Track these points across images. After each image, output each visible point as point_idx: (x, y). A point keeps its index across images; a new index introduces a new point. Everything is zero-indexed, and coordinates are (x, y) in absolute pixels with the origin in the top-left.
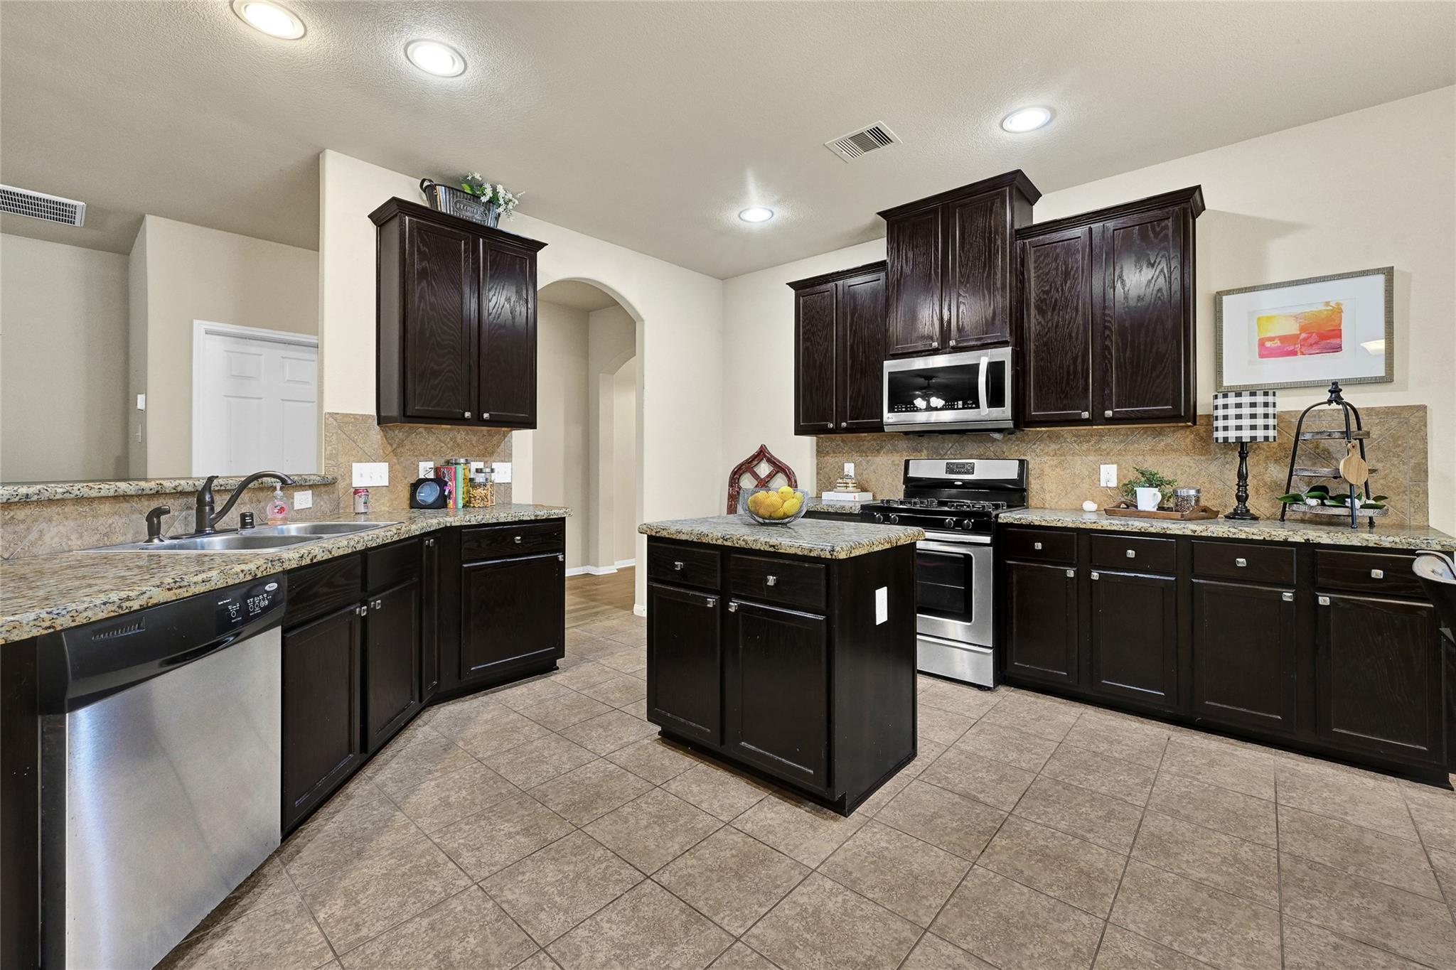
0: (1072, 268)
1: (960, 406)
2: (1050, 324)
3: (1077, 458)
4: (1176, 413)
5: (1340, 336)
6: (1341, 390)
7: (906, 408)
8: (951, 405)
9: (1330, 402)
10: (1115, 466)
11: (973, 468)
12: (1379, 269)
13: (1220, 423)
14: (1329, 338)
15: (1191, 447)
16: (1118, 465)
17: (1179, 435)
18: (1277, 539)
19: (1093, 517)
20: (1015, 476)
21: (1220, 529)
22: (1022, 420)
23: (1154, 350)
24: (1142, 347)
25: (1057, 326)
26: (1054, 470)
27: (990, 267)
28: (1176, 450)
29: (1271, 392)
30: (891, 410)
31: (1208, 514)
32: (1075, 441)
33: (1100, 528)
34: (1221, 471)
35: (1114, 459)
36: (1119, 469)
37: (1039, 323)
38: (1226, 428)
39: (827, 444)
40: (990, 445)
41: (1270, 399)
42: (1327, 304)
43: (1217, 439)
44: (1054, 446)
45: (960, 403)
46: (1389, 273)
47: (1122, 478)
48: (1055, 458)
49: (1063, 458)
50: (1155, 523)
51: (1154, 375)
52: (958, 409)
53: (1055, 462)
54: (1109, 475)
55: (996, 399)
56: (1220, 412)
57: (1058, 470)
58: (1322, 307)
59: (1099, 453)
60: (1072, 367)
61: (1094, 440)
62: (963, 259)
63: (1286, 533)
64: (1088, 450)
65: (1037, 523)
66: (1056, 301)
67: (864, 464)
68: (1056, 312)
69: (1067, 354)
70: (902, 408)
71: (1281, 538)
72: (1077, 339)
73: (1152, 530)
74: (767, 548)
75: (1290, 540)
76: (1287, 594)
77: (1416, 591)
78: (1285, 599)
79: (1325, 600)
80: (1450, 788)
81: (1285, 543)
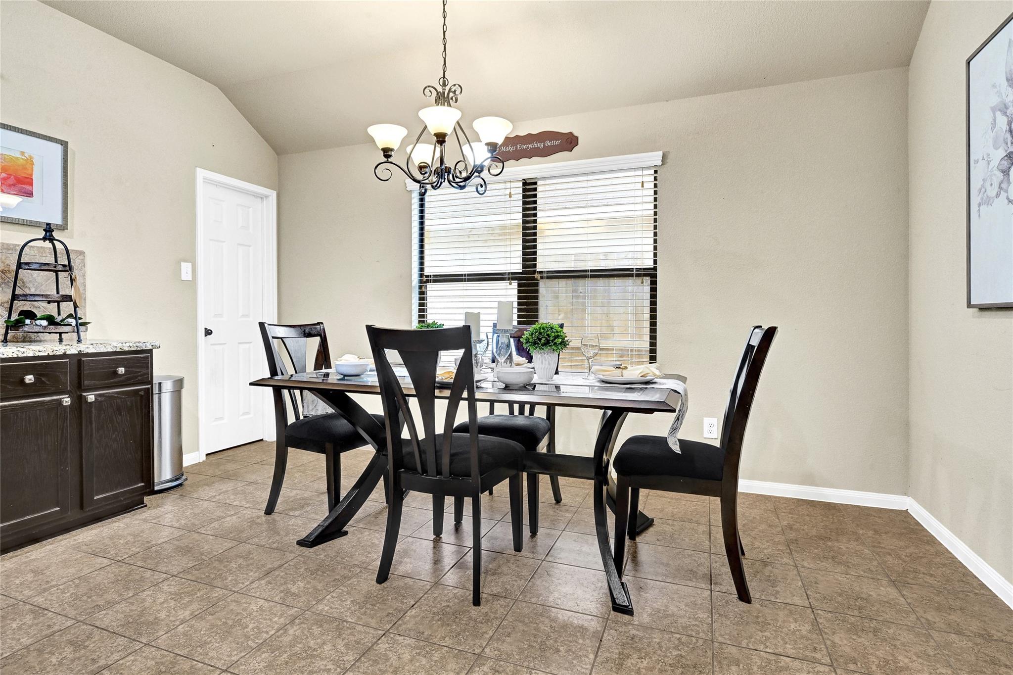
5: (31, 184)
6: (53, 231)
9: (44, 239)
14: (24, 184)
18: (58, 354)
42: (23, 153)
58: (18, 155)
63: (65, 348)
71: (60, 353)
75: (68, 353)
76: (67, 401)
77: (140, 378)
78: (65, 404)
79: (91, 398)
80: (146, 506)
81: (65, 355)
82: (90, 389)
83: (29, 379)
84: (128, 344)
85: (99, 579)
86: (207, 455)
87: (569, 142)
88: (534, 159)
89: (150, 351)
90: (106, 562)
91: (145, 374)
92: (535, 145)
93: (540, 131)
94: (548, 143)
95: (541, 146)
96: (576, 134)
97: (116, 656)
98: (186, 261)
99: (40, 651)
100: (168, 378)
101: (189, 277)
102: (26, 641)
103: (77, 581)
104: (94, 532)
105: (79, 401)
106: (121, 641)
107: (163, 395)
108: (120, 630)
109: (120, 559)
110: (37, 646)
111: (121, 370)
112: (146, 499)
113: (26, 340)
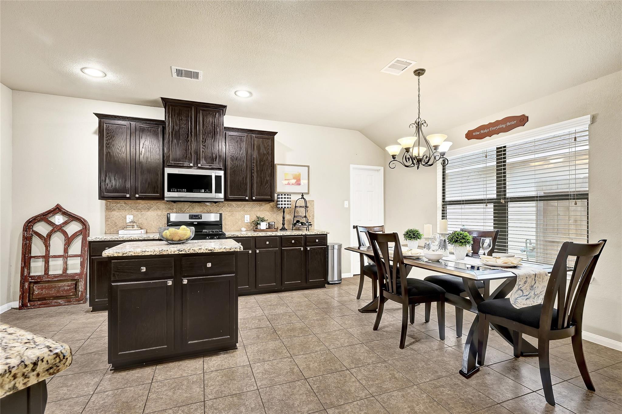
0: (242, 147)
1: (203, 192)
2: (235, 165)
3: (237, 213)
4: (272, 199)
5: (300, 181)
6: (303, 195)
7: (177, 190)
8: (199, 191)
9: (301, 198)
10: (249, 215)
11: (201, 217)
12: (307, 166)
13: (280, 203)
15: (269, 210)
16: (250, 215)
17: (266, 205)
18: (300, 234)
19: (245, 233)
20: (218, 220)
21: (280, 233)
22: (226, 199)
23: (266, 179)
24: (263, 178)
25: (237, 166)
26: (229, 217)
27: (214, 138)
28: (265, 210)
29: (289, 195)
30: (169, 190)
31: (277, 229)
32: (237, 207)
33: (259, 235)
34: (276, 217)
35: (248, 213)
36: (250, 216)
37: (231, 164)
38: (282, 204)
39: (114, 205)
40: (205, 207)
41: (289, 196)
42: (298, 172)
43: (279, 207)
44: (229, 208)
45: (203, 190)
46: (308, 167)
47: (251, 219)
48: (230, 213)
49: (232, 213)
50: (274, 232)
51: (266, 187)
52: (202, 192)
53: (230, 214)
54: (248, 219)
55: (218, 190)
56: (280, 200)
57: (231, 217)
58: (297, 173)
59: (244, 211)
60: (242, 181)
61: (243, 206)
62: (203, 132)
64: (241, 210)
65: (239, 236)
66: (237, 157)
67: (140, 216)
68: (237, 161)
69: (240, 176)
70: (175, 190)
72: (244, 171)
73: (273, 235)
74: (207, 251)
75: (303, 234)
76: (302, 249)
77: (323, 243)
78: (302, 250)
79: (309, 249)
80: (326, 287)
81: (302, 235)
82: (308, 246)
83: (293, 241)
84: (319, 232)
85: (303, 303)
86: (354, 275)
87: (522, 120)
88: (501, 134)
89: (326, 235)
90: (307, 300)
91: (324, 242)
92: (500, 126)
93: (503, 118)
94: (508, 124)
95: (504, 126)
96: (527, 115)
97: (295, 322)
98: (346, 200)
99: (283, 315)
100: (336, 244)
101: (347, 207)
102: (282, 312)
103: (298, 303)
104: (309, 291)
105: (305, 249)
106: (298, 319)
107: (334, 250)
108: (300, 317)
109: (310, 300)
110: (283, 314)
111: (317, 241)
112: (326, 285)
113: (299, 229)
